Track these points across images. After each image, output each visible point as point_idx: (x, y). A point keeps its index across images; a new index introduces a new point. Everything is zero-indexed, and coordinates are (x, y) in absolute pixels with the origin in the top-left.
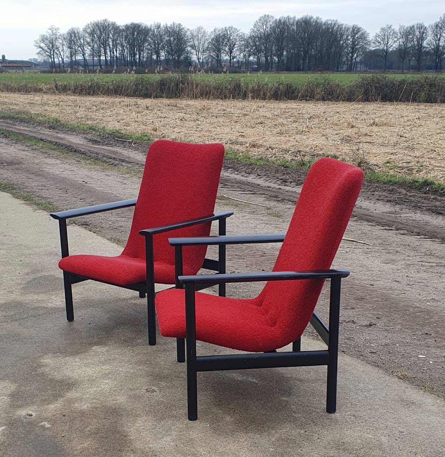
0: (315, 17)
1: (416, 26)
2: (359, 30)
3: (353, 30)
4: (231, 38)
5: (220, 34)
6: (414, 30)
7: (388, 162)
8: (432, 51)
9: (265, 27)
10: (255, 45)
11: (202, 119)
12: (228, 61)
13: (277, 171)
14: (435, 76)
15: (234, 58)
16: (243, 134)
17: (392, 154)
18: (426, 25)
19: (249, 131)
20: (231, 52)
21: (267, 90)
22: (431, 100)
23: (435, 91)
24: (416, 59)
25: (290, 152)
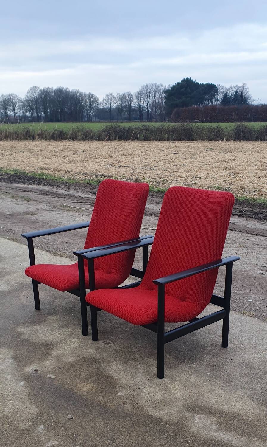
0: (65, 88)
1: (126, 94)
2: (93, 96)
3: (89, 96)
4: (13, 101)
5: (5, 99)
6: (125, 96)
7: (144, 179)
8: (137, 109)
9: (34, 94)
10: (29, 105)
11: (14, 154)
12: (14, 116)
13: (86, 187)
14: (148, 124)
15: (16, 113)
16: (47, 163)
17: (143, 173)
18: (132, 93)
19: (49, 161)
20: (14, 110)
21: (47, 134)
22: (147, 139)
23: (149, 134)
24: (128, 114)
25: (81, 174)
